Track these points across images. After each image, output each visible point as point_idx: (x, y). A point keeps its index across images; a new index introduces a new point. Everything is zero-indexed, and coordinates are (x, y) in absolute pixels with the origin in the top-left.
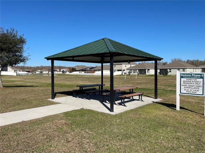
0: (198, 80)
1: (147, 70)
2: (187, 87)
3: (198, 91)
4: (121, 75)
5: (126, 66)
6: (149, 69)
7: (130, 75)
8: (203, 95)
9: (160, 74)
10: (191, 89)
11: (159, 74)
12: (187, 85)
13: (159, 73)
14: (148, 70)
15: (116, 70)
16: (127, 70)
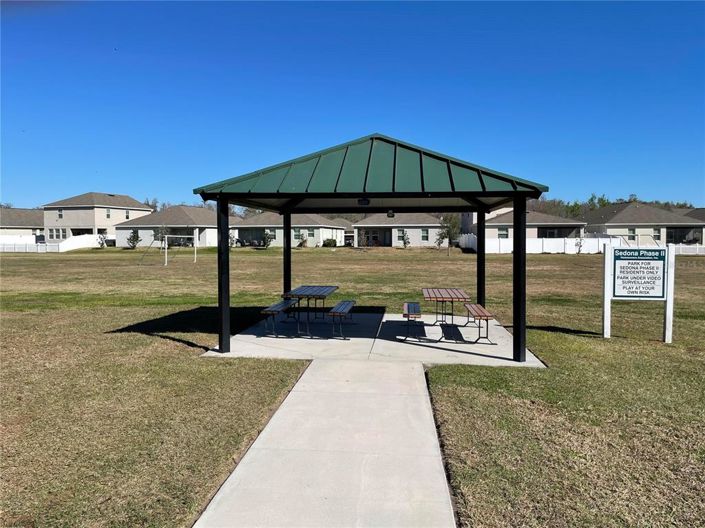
0: (654, 263)
1: (196, 231)
2: (629, 282)
3: (653, 288)
4: (94, 250)
5: (108, 216)
6: (204, 229)
7: (134, 248)
8: (663, 297)
9: (243, 245)
10: (638, 285)
11: (239, 244)
12: (629, 276)
13: (238, 241)
14: (202, 230)
15: (64, 231)
16: (117, 229)
